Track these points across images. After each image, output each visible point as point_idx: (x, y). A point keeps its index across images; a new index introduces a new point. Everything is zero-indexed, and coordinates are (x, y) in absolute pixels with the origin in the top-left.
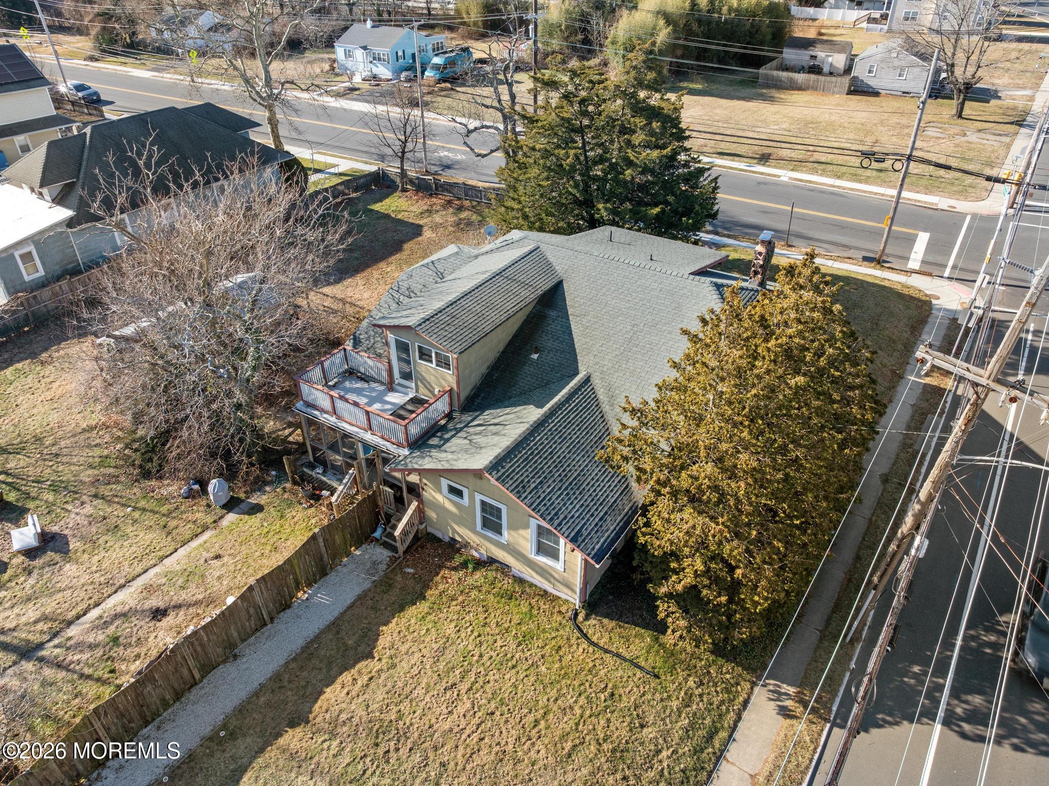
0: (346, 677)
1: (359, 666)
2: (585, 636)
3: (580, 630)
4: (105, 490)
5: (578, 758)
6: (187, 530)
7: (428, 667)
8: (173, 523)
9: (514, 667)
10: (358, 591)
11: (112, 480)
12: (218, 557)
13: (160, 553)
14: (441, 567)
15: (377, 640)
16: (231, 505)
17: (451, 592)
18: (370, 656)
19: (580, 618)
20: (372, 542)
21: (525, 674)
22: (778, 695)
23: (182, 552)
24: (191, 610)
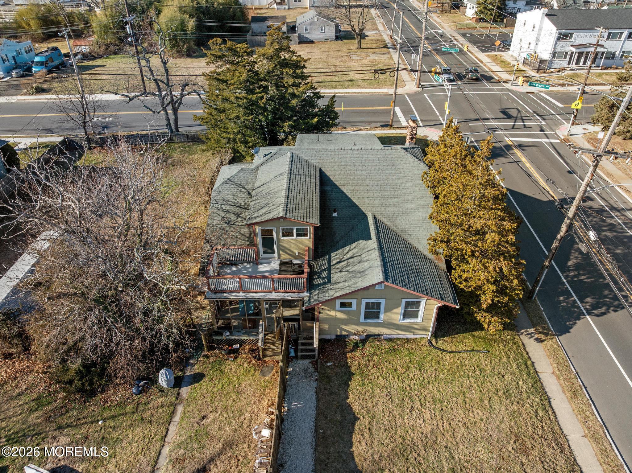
0: (356, 437)
1: (356, 427)
2: (443, 350)
3: (439, 349)
4: (62, 421)
5: (496, 407)
6: (162, 413)
7: (391, 406)
8: (147, 414)
9: (429, 382)
10: (312, 390)
11: (63, 410)
12: (204, 417)
13: (159, 437)
14: (345, 353)
15: (351, 408)
16: (178, 383)
17: (363, 363)
18: (357, 419)
19: (434, 342)
20: (292, 360)
21: (437, 383)
22: (530, 335)
23: (173, 428)
24: (223, 457)
